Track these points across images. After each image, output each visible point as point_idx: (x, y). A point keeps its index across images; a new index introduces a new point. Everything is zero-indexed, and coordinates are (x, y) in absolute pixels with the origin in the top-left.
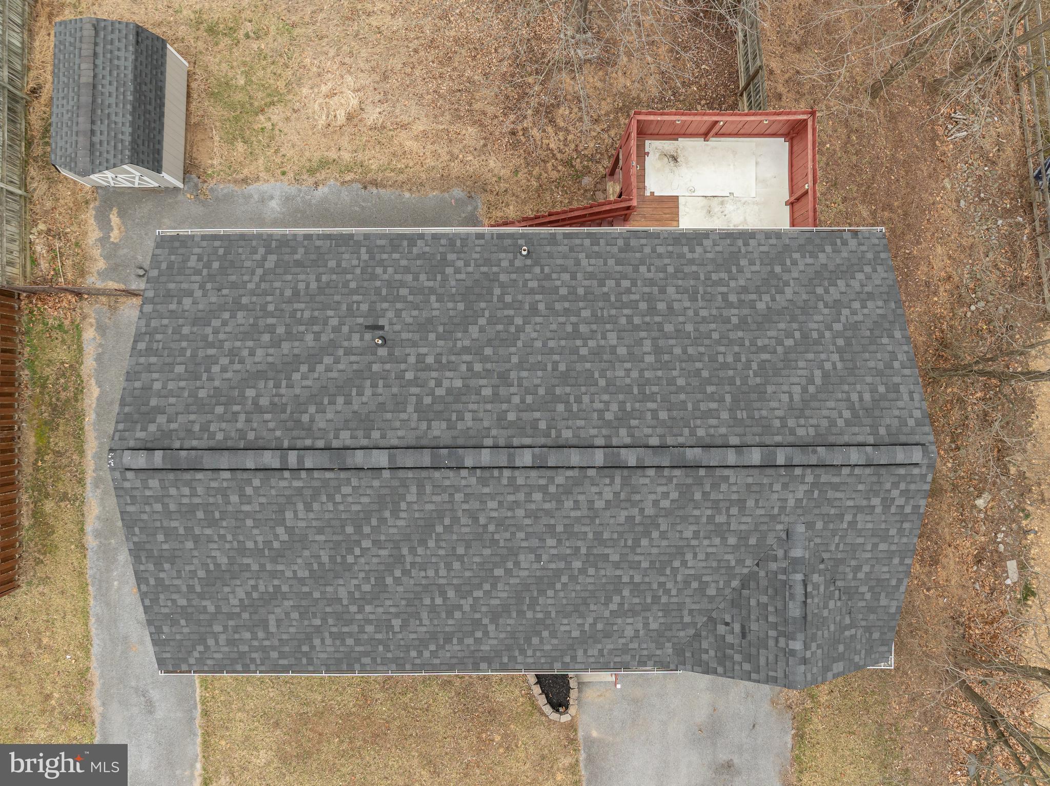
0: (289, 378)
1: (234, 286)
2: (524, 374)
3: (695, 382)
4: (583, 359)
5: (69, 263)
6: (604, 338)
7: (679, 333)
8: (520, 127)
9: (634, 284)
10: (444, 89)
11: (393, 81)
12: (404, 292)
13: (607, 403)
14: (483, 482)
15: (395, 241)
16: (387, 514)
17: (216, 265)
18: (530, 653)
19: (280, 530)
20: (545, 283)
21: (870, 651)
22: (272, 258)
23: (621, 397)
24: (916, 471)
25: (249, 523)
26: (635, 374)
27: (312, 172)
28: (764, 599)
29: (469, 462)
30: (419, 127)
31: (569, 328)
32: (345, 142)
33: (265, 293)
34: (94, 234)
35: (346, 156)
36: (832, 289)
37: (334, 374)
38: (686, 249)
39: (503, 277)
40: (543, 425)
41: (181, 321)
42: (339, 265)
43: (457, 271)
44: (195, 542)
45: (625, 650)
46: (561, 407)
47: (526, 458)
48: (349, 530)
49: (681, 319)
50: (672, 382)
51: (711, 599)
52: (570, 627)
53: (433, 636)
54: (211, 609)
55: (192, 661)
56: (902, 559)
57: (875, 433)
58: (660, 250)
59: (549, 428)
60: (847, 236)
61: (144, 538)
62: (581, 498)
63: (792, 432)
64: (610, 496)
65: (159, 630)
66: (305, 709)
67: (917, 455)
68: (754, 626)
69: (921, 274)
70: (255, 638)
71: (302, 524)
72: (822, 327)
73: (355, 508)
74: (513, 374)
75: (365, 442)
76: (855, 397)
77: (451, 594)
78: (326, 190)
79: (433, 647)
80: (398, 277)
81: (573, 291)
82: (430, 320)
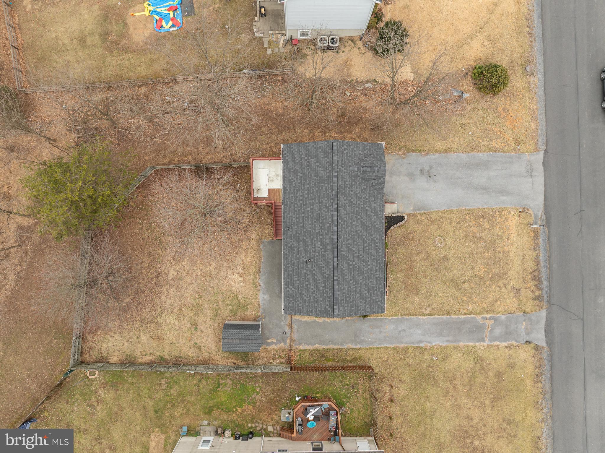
0: (318, 280)
1: (296, 295)
2: (317, 229)
3: (319, 191)
4: (314, 216)
5: (282, 353)
6: (309, 211)
7: (307, 194)
8: (243, 230)
9: (296, 204)
10: (233, 251)
11: (230, 264)
12: (298, 256)
13: (323, 211)
14: (340, 238)
15: (285, 258)
16: (347, 258)
17: (291, 299)
18: (380, 227)
19: (351, 282)
20: (296, 224)
21: (380, 149)
22: (289, 286)
23: (322, 208)
24: (338, 144)
25: (349, 288)
26: (317, 204)
27: (256, 287)
28: (367, 176)
29: (336, 241)
30: (243, 257)
31: (306, 219)
32: (248, 278)
33: (298, 287)
34: (274, 347)
35: (252, 277)
36: (297, 158)
37: (317, 270)
38: (287, 191)
39: (294, 233)
40: (328, 225)
41: (305, 306)
42: (291, 271)
43: (293, 244)
44: (354, 301)
45: (379, 205)
46: (324, 221)
47: (335, 228)
48: (351, 267)
49: (304, 193)
50: (319, 196)
51: (367, 187)
52: (374, 218)
53: (376, 249)
54: (369, 299)
55: (382, 305)
56: (358, 144)
57: (330, 153)
58: (287, 197)
59: (329, 223)
60: (283, 153)
61: (353, 312)
62: (344, 217)
63: (330, 171)
64: (344, 210)
65: (374, 312)
66: (403, 288)
67: (335, 144)
68: (373, 178)
69: (281, 111)
70: (376, 290)
71: (350, 277)
72: (306, 162)
73: (346, 265)
74: (317, 231)
75: (332, 263)
76: (322, 156)
77: (366, 245)
78: (261, 283)
79: (378, 249)
80: (294, 257)
81: (297, 218)
82: (305, 250)
